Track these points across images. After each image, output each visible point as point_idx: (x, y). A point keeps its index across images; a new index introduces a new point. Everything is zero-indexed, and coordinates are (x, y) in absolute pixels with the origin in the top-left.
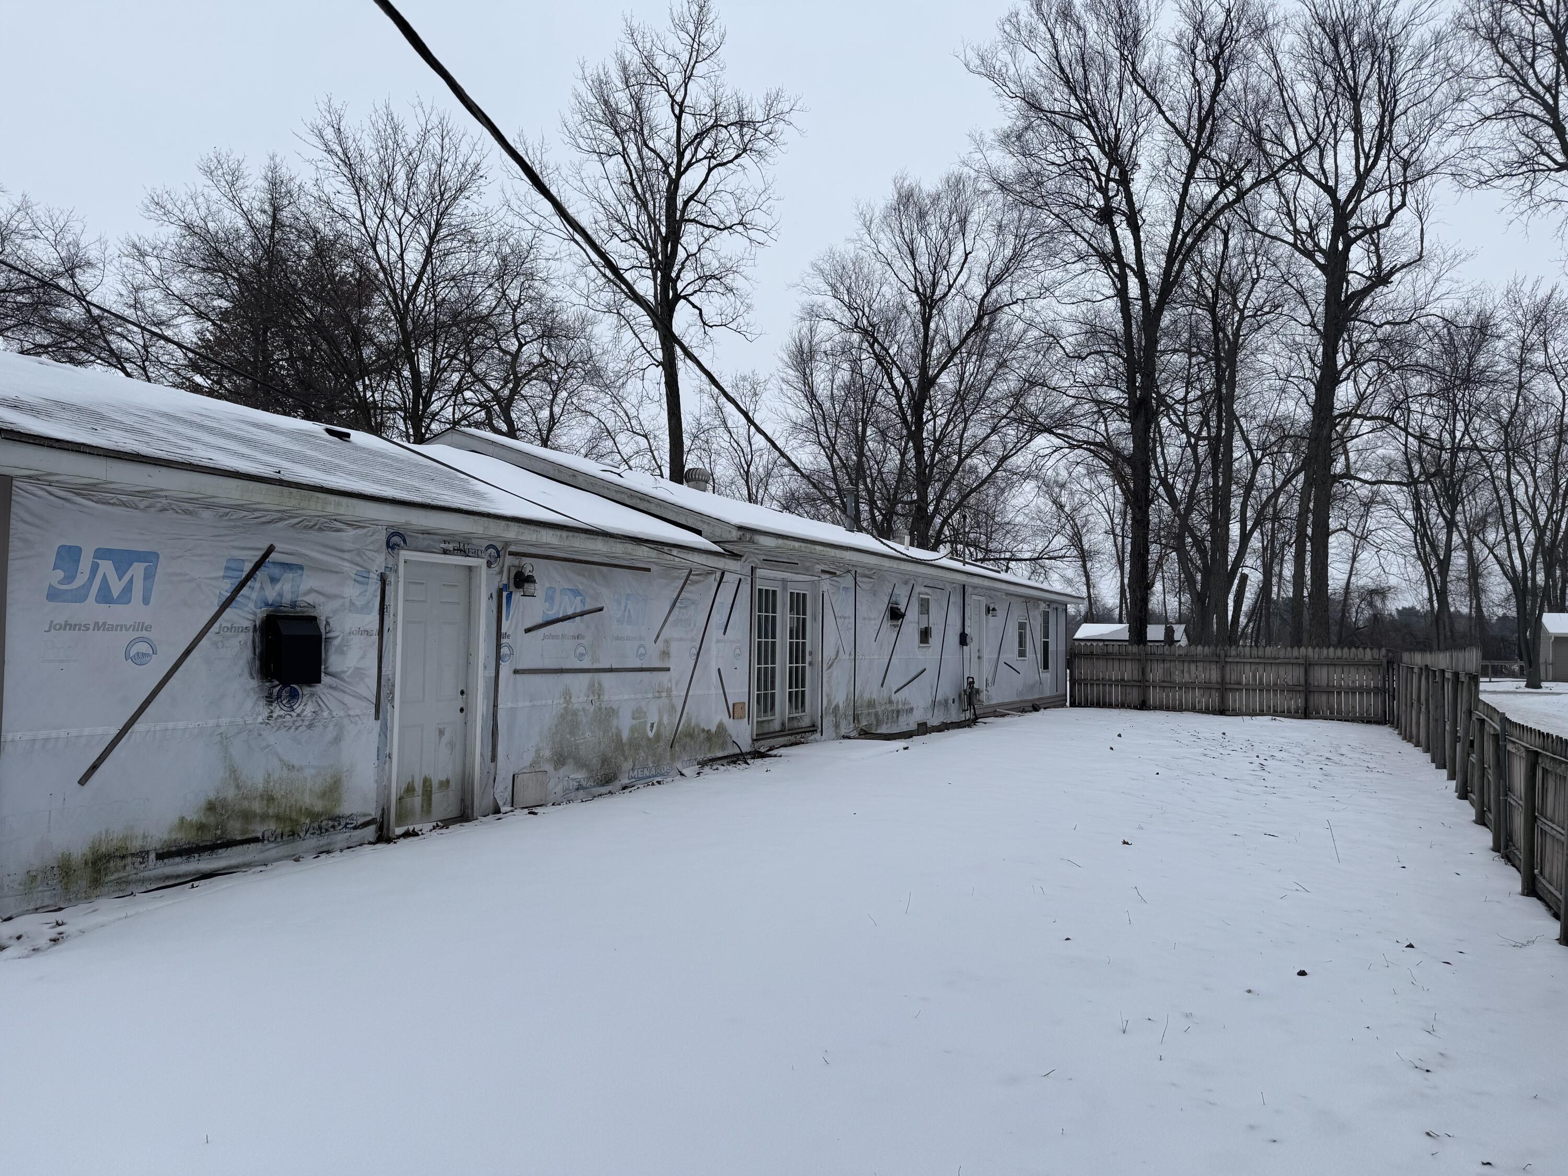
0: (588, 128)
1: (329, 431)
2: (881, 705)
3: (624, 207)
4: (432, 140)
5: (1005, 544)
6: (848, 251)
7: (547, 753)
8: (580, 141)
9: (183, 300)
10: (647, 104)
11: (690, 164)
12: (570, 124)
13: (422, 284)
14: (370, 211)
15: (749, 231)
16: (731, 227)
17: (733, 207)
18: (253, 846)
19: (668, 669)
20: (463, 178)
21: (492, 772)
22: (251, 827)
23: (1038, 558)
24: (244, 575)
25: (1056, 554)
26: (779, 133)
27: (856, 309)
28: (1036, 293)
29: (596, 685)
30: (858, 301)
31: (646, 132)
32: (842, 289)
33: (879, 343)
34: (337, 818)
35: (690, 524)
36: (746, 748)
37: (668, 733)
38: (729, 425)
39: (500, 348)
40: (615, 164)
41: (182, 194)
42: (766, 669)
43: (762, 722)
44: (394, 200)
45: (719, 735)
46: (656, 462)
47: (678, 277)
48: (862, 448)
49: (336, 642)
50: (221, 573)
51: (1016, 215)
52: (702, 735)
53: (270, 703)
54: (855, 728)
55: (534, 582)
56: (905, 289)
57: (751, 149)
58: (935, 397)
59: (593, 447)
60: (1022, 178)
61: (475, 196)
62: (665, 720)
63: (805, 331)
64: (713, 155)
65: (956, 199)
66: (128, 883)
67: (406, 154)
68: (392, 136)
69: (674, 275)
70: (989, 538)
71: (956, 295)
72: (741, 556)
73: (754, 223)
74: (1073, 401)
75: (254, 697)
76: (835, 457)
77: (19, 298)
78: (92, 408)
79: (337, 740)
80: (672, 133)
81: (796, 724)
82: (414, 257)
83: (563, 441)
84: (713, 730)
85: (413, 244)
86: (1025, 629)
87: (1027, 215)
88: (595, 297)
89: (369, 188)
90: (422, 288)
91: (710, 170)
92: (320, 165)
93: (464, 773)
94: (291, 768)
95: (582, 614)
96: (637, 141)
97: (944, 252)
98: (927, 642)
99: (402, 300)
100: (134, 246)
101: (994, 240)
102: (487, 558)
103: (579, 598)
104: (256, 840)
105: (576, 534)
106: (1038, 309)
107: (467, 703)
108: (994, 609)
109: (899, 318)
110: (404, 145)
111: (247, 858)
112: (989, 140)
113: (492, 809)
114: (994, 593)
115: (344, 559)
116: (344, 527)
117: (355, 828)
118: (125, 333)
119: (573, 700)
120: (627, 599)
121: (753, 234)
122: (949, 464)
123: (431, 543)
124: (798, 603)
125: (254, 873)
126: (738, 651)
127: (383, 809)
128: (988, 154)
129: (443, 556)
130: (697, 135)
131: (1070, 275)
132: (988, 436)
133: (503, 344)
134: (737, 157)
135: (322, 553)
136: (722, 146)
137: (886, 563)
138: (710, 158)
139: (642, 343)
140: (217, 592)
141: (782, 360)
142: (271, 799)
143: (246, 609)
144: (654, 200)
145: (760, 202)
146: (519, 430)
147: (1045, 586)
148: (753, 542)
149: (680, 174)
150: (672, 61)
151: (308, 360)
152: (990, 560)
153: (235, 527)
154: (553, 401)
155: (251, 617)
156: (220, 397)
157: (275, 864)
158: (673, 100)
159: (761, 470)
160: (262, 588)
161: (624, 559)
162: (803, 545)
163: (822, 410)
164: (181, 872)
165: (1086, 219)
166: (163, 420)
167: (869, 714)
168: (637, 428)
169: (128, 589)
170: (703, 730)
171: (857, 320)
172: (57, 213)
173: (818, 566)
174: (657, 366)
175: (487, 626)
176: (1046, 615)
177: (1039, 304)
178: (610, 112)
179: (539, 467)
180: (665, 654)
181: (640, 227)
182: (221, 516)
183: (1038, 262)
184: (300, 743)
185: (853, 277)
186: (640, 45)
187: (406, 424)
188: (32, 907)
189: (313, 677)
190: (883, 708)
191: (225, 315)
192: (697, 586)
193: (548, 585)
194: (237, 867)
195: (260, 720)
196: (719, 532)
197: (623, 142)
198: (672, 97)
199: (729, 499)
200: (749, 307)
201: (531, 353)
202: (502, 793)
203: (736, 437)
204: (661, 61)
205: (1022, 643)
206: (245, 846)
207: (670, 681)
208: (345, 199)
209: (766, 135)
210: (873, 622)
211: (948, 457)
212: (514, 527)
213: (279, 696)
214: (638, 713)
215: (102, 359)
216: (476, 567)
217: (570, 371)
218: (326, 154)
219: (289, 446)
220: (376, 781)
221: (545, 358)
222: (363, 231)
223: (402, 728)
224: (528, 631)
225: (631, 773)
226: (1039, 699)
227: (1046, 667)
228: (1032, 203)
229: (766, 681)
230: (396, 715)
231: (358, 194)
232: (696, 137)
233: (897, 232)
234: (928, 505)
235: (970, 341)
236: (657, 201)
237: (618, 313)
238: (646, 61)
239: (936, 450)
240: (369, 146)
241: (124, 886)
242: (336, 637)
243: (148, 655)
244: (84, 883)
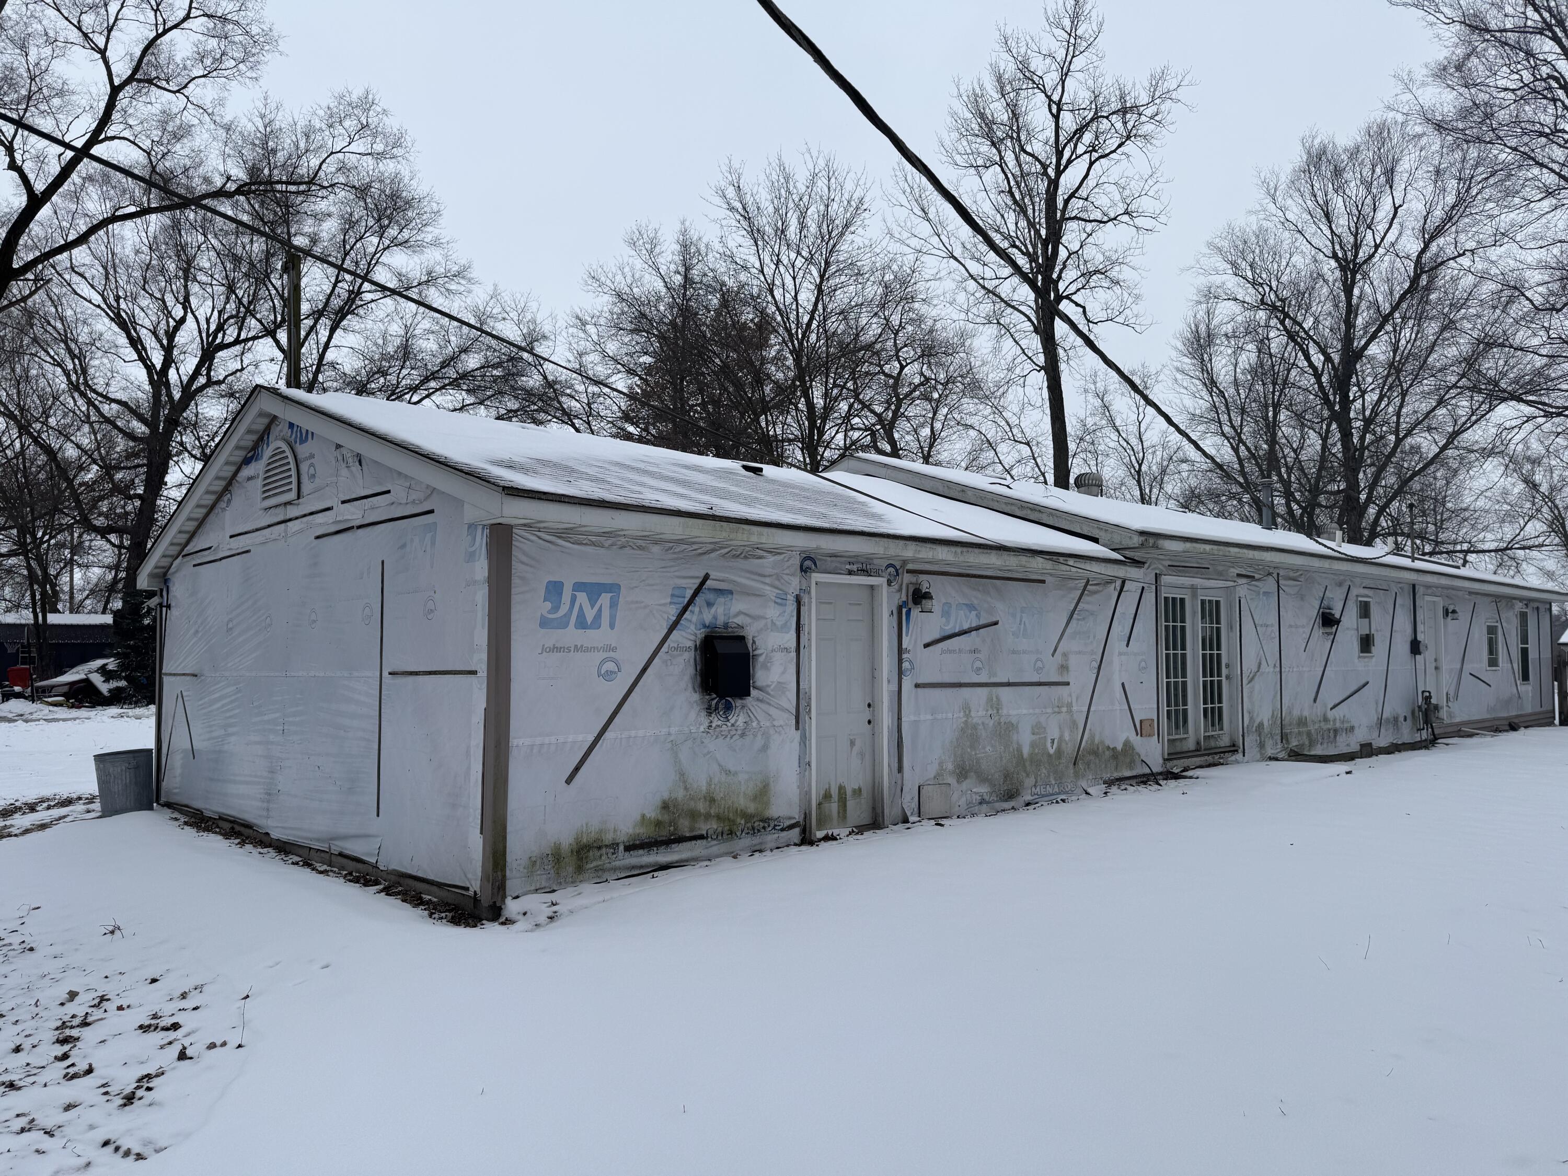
0: (965, 143)
1: (746, 468)
2: (1314, 722)
3: (1002, 216)
4: (820, 183)
5: (1461, 534)
6: (1249, 223)
7: (950, 766)
8: (958, 158)
9: (616, 361)
10: (1023, 109)
11: (1069, 162)
12: (947, 143)
13: (815, 322)
14: (767, 260)
15: (1135, 220)
16: (1115, 219)
17: (1117, 197)
18: (699, 842)
19: (1068, 684)
20: (849, 214)
21: (899, 782)
22: (697, 825)
23: (1506, 549)
24: (686, 600)
25: (1530, 543)
26: (1166, 113)
27: (1261, 285)
28: (1490, 241)
29: (994, 699)
30: (1264, 276)
31: (1023, 138)
32: (1244, 265)
33: (1290, 318)
34: (766, 820)
35: (1085, 532)
36: (1157, 768)
37: (1069, 750)
38: (1117, 424)
39: (884, 373)
40: (993, 175)
41: (612, 267)
42: (1176, 683)
43: (1174, 740)
44: (788, 245)
45: (1127, 753)
46: (1039, 469)
47: (1059, 277)
48: (1274, 435)
49: (761, 659)
50: (669, 600)
51: (1458, 155)
52: (1107, 753)
53: (710, 714)
54: (1284, 749)
55: (931, 598)
56: (1321, 256)
57: (1135, 136)
58: (1363, 371)
59: (974, 460)
60: (1464, 114)
61: (860, 229)
62: (1067, 736)
63: (1201, 314)
64: (1094, 148)
65: (1379, 149)
66: (603, 870)
67: (797, 200)
68: (785, 185)
69: (1055, 276)
70: (1439, 527)
71: (1385, 255)
72: (1144, 563)
73: (1140, 210)
74: (1545, 360)
75: (696, 708)
76: (1242, 448)
77: (495, 372)
78: (563, 463)
79: (765, 748)
80: (1050, 133)
81: (1212, 743)
82: (807, 297)
83: (944, 456)
84: (1119, 747)
85: (805, 285)
86: (1496, 634)
87: (1473, 153)
88: (974, 310)
89: (766, 237)
90: (815, 324)
91: (1092, 164)
92: (724, 223)
93: (874, 782)
94: (728, 772)
95: (977, 628)
96: (1014, 148)
97: (1367, 210)
98: (1369, 651)
99: (797, 339)
100: (578, 317)
101: (1430, 188)
102: (887, 575)
103: (974, 613)
104: (701, 837)
105: (970, 549)
106: (1494, 259)
107: (873, 715)
108: (1454, 612)
109: (1313, 288)
110: (795, 191)
111: (696, 853)
112: (1420, 76)
113: (900, 819)
114: (1454, 592)
115: (765, 583)
116: (765, 554)
117: (783, 830)
118: (574, 393)
119: (973, 714)
120: (1022, 612)
121: (1139, 222)
122: (1385, 446)
123: (838, 565)
124: (1211, 611)
125: (701, 867)
126: (1143, 664)
127: (805, 814)
128: (1418, 93)
129: (848, 577)
130: (1077, 130)
131: (1536, 215)
132: (1434, 409)
133: (887, 368)
134: (1120, 146)
135: (748, 578)
136: (1103, 138)
137: (1316, 563)
138: (1091, 152)
139: (1023, 350)
140: (666, 616)
141: (1176, 348)
142: (713, 801)
143: (689, 631)
144: (1033, 204)
145: (1147, 187)
146: (901, 449)
147: (1517, 581)
148: (1157, 548)
149: (1059, 173)
150: (1048, 60)
151: (716, 403)
152: (1441, 553)
153: (677, 559)
154: (933, 419)
155: (693, 638)
156: (647, 442)
157: (717, 860)
158: (1050, 100)
159: (1154, 468)
160: (700, 612)
161: (1017, 572)
162: (1215, 547)
163: (1224, 397)
164: (643, 864)
165: (1555, 147)
166: (617, 469)
167: (1299, 733)
168: (1019, 436)
169: (598, 616)
170: (1108, 748)
171: (1263, 296)
172: (519, 296)
173: (1232, 570)
174: (1039, 371)
175: (890, 641)
176: (1523, 616)
177: (1493, 253)
178: (986, 124)
179: (929, 485)
180: (1064, 668)
181: (1019, 233)
182: (667, 550)
183: (1491, 205)
184: (735, 750)
185: (1257, 251)
186: (1014, 51)
187: (803, 453)
188: (533, 888)
189: (744, 692)
190: (1317, 726)
191: (649, 369)
192: (1096, 596)
193: (944, 601)
194: (687, 861)
195: (702, 729)
196: (1117, 539)
197: (1000, 152)
198: (1049, 97)
199: (1119, 501)
200: (1138, 297)
201: (912, 372)
202: (909, 802)
203: (1124, 436)
204: (1038, 64)
205: (1492, 649)
206: (693, 842)
207: (1070, 695)
208: (746, 251)
209: (1151, 118)
210: (1301, 630)
211: (1382, 437)
212: (912, 546)
213: (716, 709)
214: (1038, 729)
215: (557, 418)
216: (878, 586)
217: (950, 386)
218: (728, 212)
219: (715, 484)
220: (799, 787)
221: (925, 377)
222: (762, 279)
223: (817, 737)
224: (927, 646)
225: (1033, 789)
226: (1517, 716)
227: (1525, 677)
228: (1479, 140)
229: (1176, 695)
230: (813, 725)
231: (757, 245)
232: (1075, 133)
233: (1307, 196)
234: (1360, 493)
235: (1404, 305)
236: (1037, 204)
237: (998, 323)
238: (1020, 66)
239: (1366, 430)
240: (764, 198)
241: (600, 873)
242: (761, 654)
243: (615, 673)
244: (571, 869)
